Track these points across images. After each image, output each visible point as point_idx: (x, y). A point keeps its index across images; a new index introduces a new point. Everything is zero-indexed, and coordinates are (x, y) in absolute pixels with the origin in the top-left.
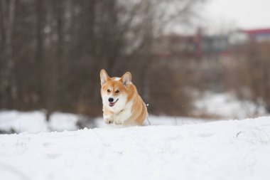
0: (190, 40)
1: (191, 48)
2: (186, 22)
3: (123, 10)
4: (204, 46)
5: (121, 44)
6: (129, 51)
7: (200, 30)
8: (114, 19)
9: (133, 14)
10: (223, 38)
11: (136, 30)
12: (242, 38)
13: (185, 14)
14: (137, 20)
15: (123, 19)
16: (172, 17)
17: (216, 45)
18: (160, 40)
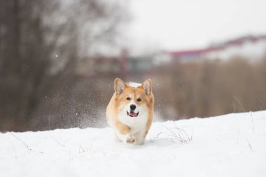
0: (114, 61)
1: (116, 69)
2: (110, 42)
3: (48, 29)
4: (129, 67)
5: (46, 64)
6: (54, 70)
7: (125, 51)
8: (40, 39)
9: (59, 33)
10: (148, 59)
11: (62, 50)
12: (166, 59)
13: (109, 34)
14: (63, 40)
15: (49, 39)
16: (98, 38)
17: (142, 66)
18: (85, 60)
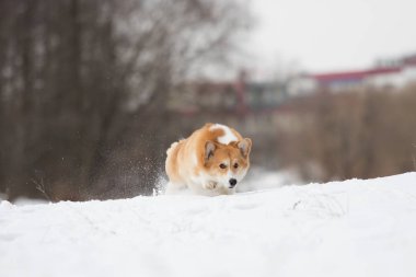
0: (228, 89)
1: (230, 102)
2: (221, 60)
3: (124, 41)
4: (249, 98)
5: (121, 94)
6: (133, 105)
7: (243, 74)
8: (112, 57)
9: (140, 47)
10: (279, 86)
11: (146, 73)
12: (308, 86)
13: (220, 48)
14: (146, 57)
15: (125, 55)
16: (200, 52)
17: (268, 97)
18: (181, 88)
